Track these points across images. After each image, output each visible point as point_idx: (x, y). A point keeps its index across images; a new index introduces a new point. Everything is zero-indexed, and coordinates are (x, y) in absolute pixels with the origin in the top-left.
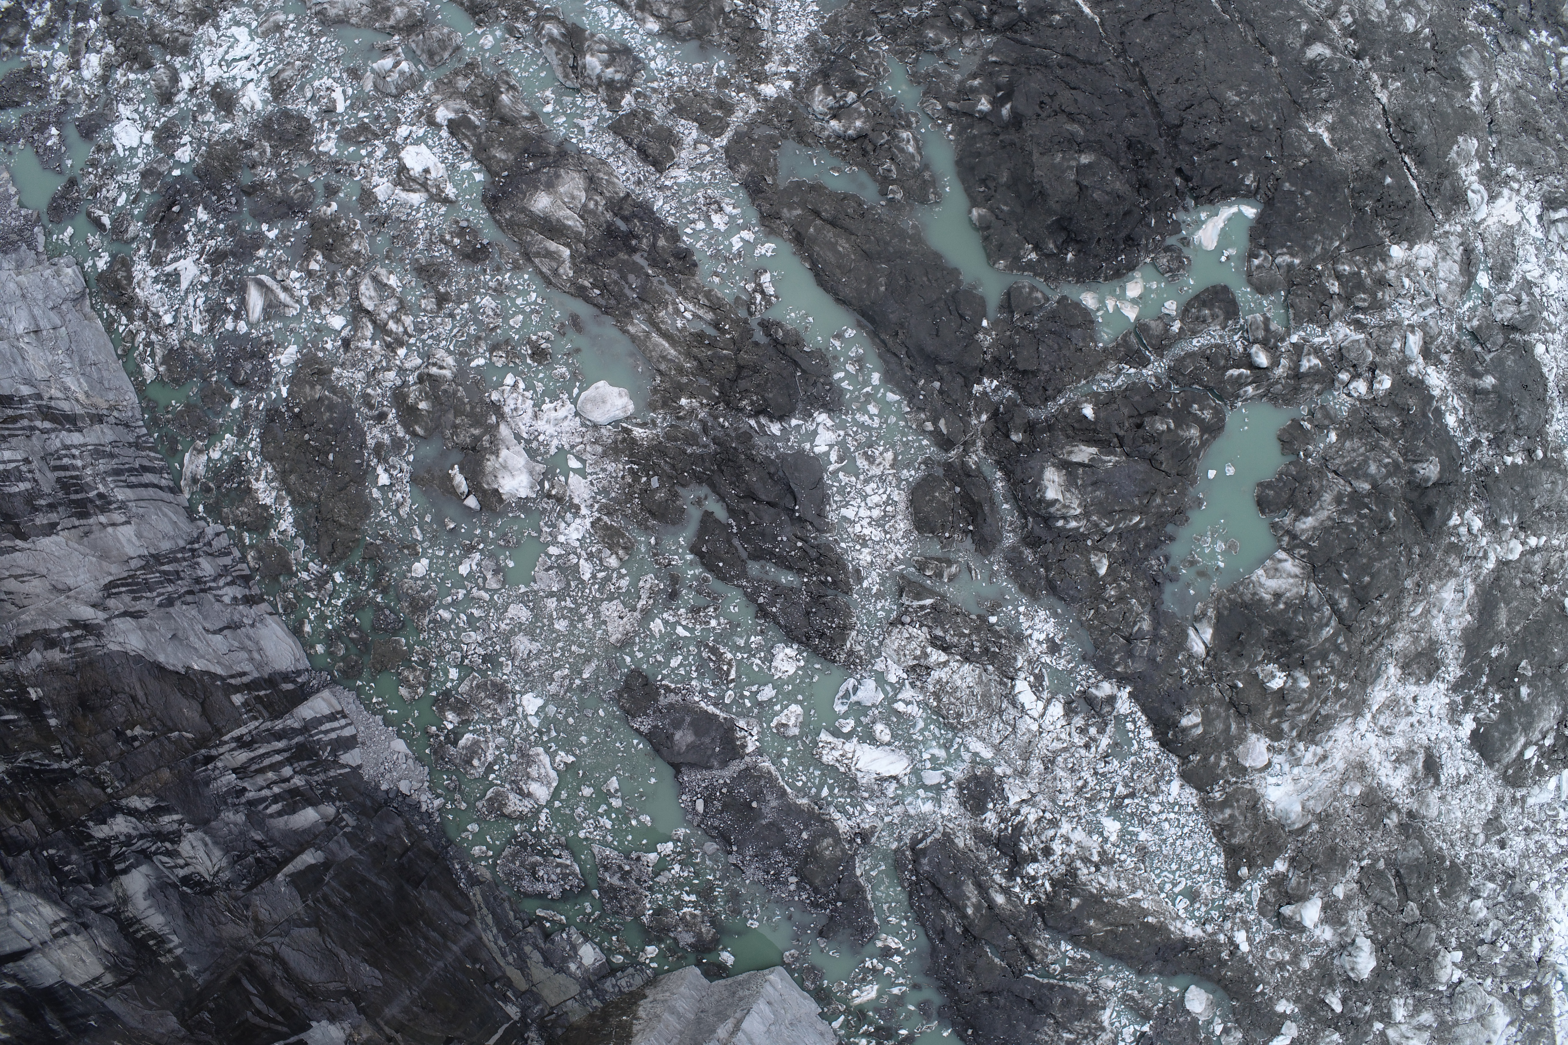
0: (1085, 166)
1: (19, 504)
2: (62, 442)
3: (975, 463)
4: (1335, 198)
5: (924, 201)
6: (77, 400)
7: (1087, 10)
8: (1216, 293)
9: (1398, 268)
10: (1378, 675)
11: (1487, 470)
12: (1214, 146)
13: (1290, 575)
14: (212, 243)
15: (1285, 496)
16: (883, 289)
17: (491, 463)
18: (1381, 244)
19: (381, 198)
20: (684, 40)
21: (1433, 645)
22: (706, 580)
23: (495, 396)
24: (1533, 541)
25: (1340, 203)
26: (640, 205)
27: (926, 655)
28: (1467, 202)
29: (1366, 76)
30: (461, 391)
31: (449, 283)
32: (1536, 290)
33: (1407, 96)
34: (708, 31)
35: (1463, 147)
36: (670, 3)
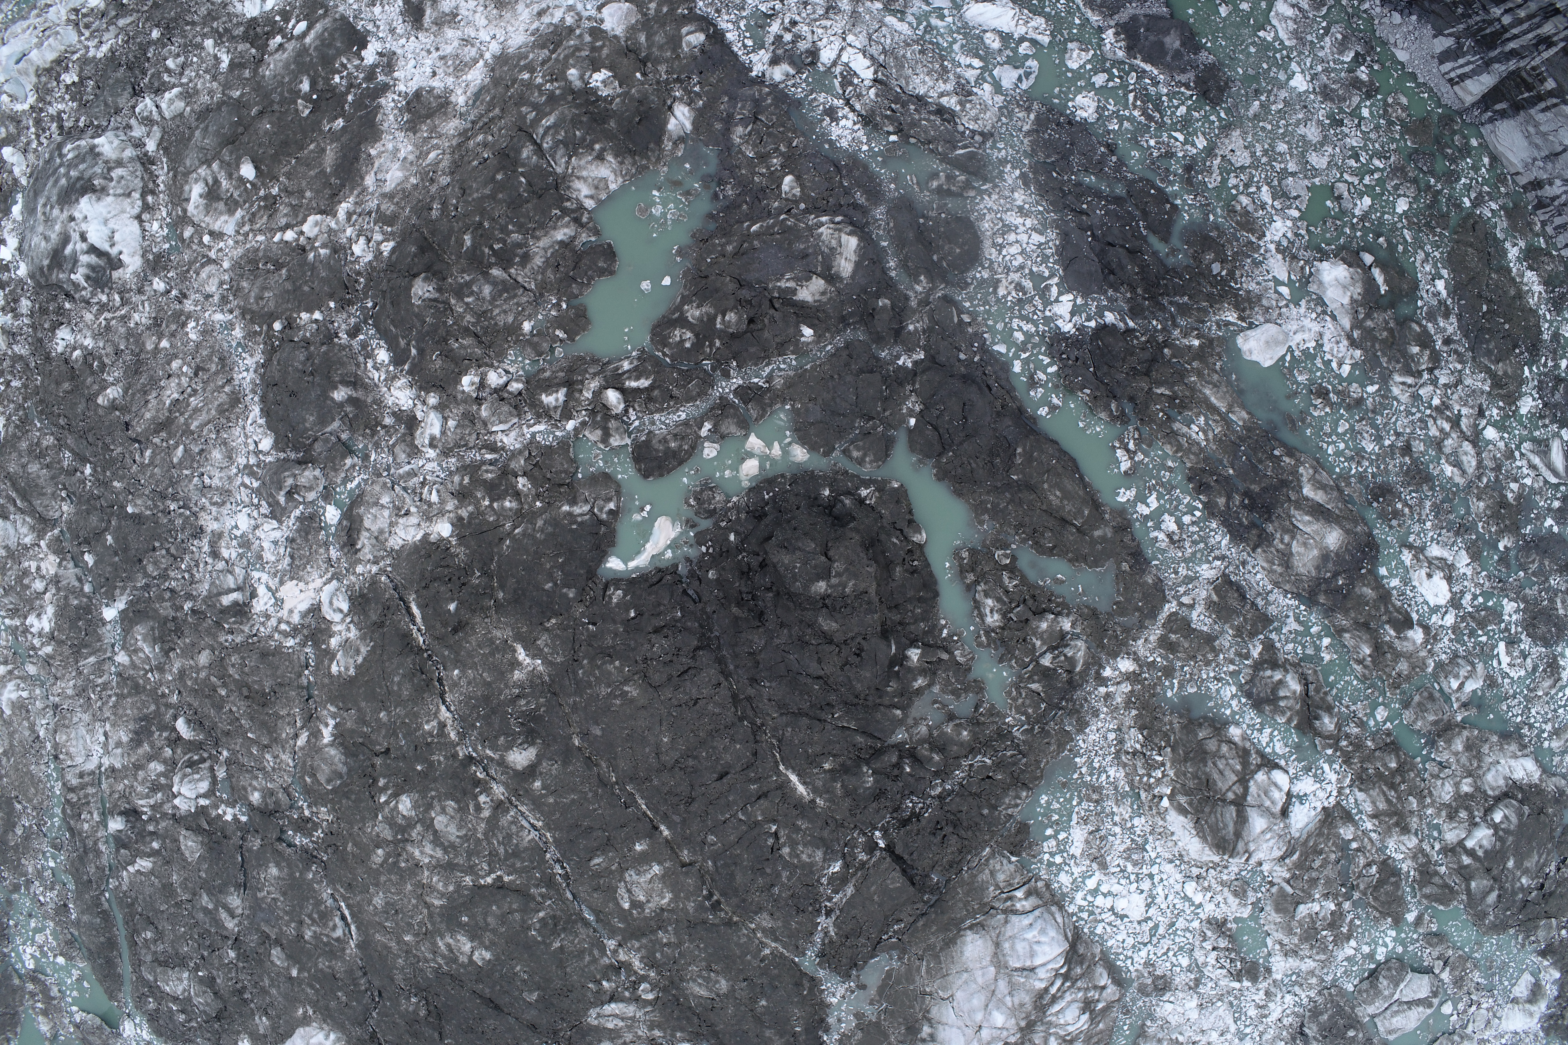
0: (823, 579)
3: (918, 282)
5: (973, 552)
7: (794, 778)
8: (660, 467)
9: (441, 513)
10: (477, 95)
11: (344, 305)
12: (657, 631)
13: (585, 179)
15: (585, 261)
16: (1019, 450)
17: (1357, 290)
18: (461, 538)
19: (1464, 552)
20: (1205, 718)
21: (411, 127)
22: (1162, 180)
23: (1358, 353)
24: (290, 235)
26: (1242, 540)
27: (961, 103)
28: (350, 599)
29: (462, 736)
30: (1384, 361)
31: (1401, 466)
32: (265, 509)
33: (416, 715)
34: (1184, 727)
35: (352, 661)
36: (1220, 757)
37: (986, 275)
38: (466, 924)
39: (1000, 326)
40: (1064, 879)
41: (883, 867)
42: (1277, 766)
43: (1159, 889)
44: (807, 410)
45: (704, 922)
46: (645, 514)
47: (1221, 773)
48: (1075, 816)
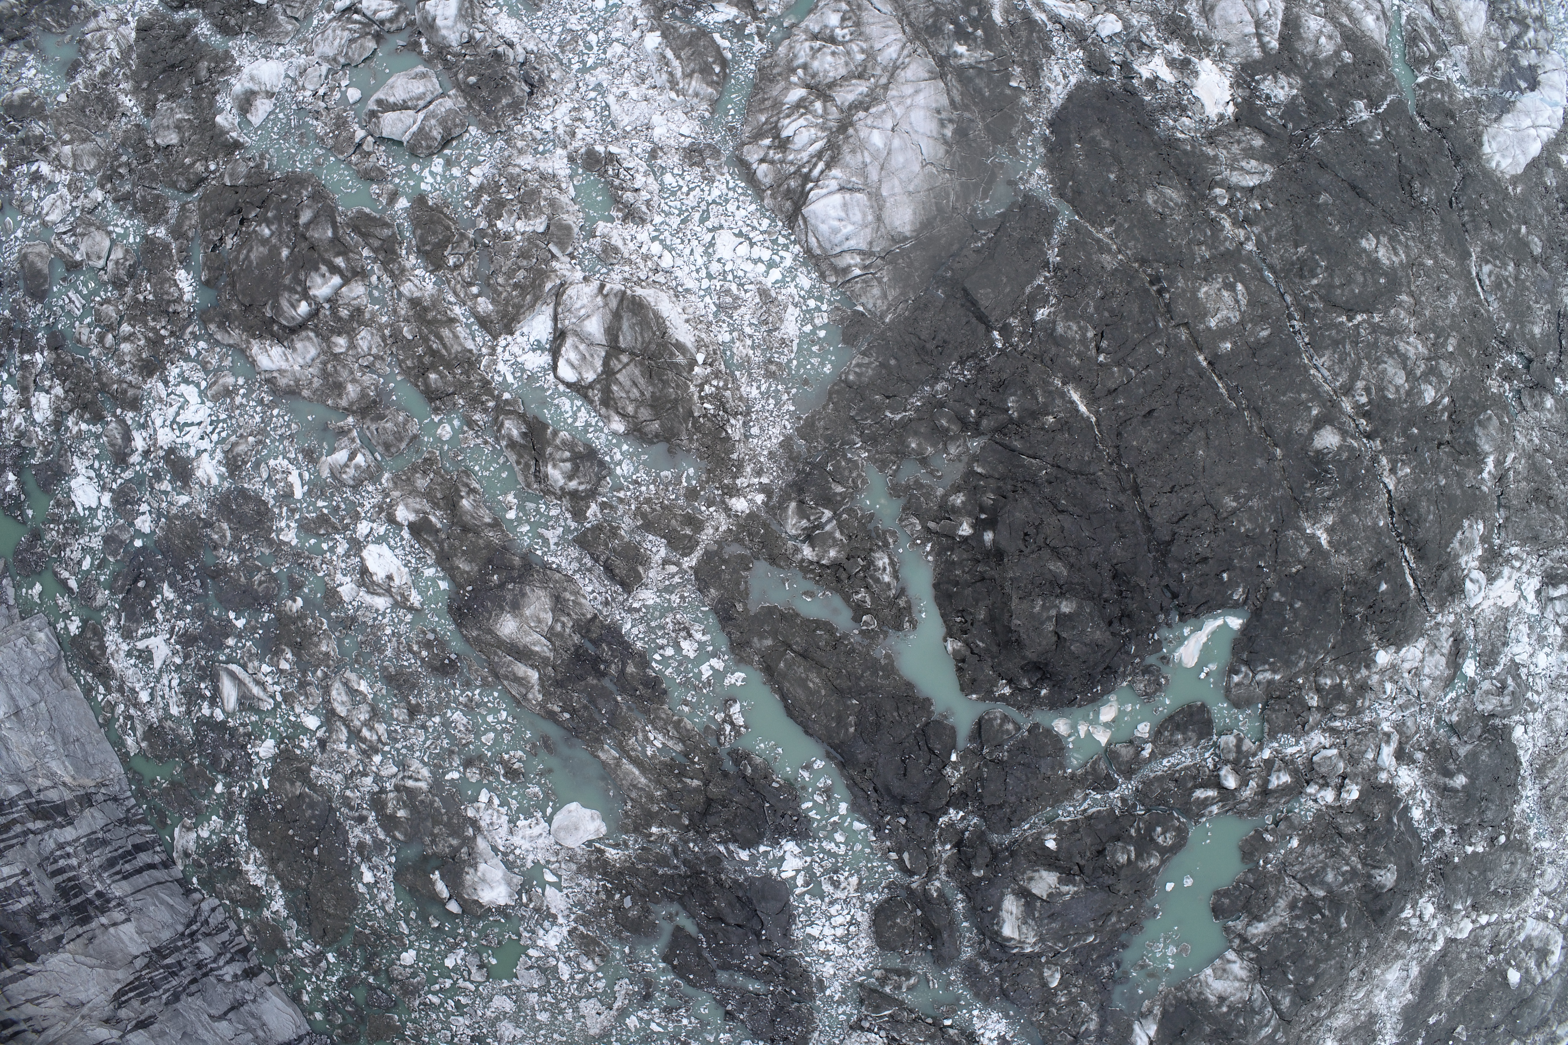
0: (1064, 614)
1: (24, 922)
2: (55, 841)
3: (938, 890)
4: (1325, 608)
5: (899, 628)
6: (64, 784)
7: (1083, 408)
8: (1191, 715)
9: (1382, 672)
11: (1446, 859)
12: (1205, 560)
13: (1236, 978)
14: (181, 623)
15: (1240, 904)
16: (852, 730)
17: (469, 878)
18: (1368, 649)
19: (346, 599)
20: (651, 442)
21: (1373, 1019)
22: (677, 986)
23: (470, 813)
24: (1484, 919)
25: (1329, 615)
26: (608, 628)
28: (1463, 591)
29: (1375, 460)
30: (438, 803)
31: (420, 695)
32: (1523, 671)
33: (1415, 481)
34: (677, 435)
35: (1467, 534)
36: (636, 400)
37: (869, 896)
38: (1381, 275)
39: (858, 847)
40: (805, 282)
41: (998, 312)
42: (568, 385)
43: (700, 262)
44: (1053, 768)
45: (1167, 265)
46: (1206, 670)
47: (635, 384)
48: (795, 348)
